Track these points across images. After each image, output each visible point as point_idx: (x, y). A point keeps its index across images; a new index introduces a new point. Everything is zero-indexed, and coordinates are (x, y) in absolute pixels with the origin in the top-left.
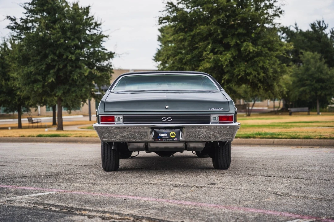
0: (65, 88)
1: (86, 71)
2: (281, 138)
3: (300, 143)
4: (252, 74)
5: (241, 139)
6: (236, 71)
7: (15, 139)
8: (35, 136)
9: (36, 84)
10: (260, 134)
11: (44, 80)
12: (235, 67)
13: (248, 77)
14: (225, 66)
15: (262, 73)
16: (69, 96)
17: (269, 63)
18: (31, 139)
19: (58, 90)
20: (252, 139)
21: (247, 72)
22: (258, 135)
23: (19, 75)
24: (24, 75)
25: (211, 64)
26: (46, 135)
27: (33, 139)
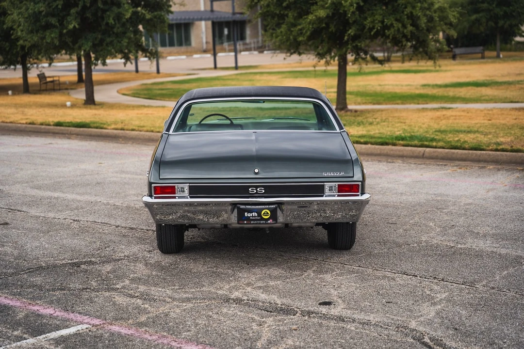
0: (96, 38)
1: (127, 11)
2: (436, 147)
3: (464, 157)
4: (394, 27)
5: (373, 146)
6: (368, 21)
7: (19, 127)
8: (52, 124)
9: (49, 31)
10: (403, 139)
11: (61, 24)
12: (366, 15)
13: (386, 31)
14: (349, 15)
15: (409, 26)
16: (101, 50)
17: (421, 8)
18: (45, 129)
19: (84, 41)
20: (390, 147)
21: (385, 23)
22: (399, 140)
23: (20, 16)
24: (29, 16)
25: (328, 11)
26: (68, 123)
27: (49, 129)
